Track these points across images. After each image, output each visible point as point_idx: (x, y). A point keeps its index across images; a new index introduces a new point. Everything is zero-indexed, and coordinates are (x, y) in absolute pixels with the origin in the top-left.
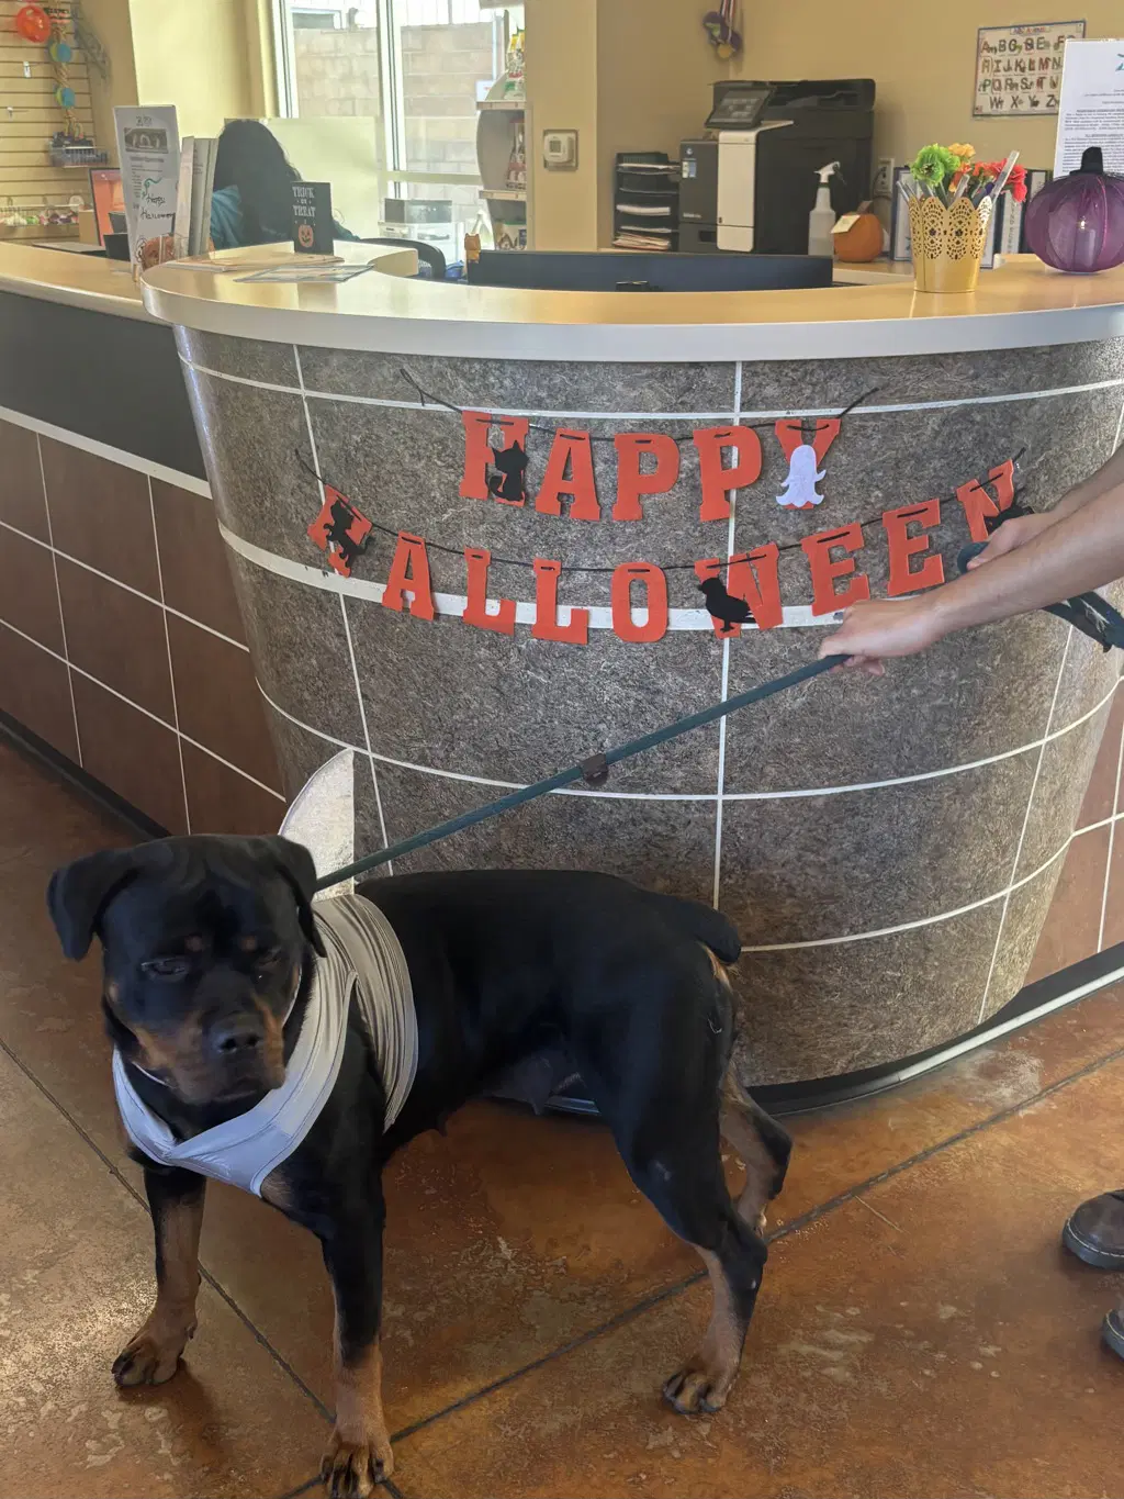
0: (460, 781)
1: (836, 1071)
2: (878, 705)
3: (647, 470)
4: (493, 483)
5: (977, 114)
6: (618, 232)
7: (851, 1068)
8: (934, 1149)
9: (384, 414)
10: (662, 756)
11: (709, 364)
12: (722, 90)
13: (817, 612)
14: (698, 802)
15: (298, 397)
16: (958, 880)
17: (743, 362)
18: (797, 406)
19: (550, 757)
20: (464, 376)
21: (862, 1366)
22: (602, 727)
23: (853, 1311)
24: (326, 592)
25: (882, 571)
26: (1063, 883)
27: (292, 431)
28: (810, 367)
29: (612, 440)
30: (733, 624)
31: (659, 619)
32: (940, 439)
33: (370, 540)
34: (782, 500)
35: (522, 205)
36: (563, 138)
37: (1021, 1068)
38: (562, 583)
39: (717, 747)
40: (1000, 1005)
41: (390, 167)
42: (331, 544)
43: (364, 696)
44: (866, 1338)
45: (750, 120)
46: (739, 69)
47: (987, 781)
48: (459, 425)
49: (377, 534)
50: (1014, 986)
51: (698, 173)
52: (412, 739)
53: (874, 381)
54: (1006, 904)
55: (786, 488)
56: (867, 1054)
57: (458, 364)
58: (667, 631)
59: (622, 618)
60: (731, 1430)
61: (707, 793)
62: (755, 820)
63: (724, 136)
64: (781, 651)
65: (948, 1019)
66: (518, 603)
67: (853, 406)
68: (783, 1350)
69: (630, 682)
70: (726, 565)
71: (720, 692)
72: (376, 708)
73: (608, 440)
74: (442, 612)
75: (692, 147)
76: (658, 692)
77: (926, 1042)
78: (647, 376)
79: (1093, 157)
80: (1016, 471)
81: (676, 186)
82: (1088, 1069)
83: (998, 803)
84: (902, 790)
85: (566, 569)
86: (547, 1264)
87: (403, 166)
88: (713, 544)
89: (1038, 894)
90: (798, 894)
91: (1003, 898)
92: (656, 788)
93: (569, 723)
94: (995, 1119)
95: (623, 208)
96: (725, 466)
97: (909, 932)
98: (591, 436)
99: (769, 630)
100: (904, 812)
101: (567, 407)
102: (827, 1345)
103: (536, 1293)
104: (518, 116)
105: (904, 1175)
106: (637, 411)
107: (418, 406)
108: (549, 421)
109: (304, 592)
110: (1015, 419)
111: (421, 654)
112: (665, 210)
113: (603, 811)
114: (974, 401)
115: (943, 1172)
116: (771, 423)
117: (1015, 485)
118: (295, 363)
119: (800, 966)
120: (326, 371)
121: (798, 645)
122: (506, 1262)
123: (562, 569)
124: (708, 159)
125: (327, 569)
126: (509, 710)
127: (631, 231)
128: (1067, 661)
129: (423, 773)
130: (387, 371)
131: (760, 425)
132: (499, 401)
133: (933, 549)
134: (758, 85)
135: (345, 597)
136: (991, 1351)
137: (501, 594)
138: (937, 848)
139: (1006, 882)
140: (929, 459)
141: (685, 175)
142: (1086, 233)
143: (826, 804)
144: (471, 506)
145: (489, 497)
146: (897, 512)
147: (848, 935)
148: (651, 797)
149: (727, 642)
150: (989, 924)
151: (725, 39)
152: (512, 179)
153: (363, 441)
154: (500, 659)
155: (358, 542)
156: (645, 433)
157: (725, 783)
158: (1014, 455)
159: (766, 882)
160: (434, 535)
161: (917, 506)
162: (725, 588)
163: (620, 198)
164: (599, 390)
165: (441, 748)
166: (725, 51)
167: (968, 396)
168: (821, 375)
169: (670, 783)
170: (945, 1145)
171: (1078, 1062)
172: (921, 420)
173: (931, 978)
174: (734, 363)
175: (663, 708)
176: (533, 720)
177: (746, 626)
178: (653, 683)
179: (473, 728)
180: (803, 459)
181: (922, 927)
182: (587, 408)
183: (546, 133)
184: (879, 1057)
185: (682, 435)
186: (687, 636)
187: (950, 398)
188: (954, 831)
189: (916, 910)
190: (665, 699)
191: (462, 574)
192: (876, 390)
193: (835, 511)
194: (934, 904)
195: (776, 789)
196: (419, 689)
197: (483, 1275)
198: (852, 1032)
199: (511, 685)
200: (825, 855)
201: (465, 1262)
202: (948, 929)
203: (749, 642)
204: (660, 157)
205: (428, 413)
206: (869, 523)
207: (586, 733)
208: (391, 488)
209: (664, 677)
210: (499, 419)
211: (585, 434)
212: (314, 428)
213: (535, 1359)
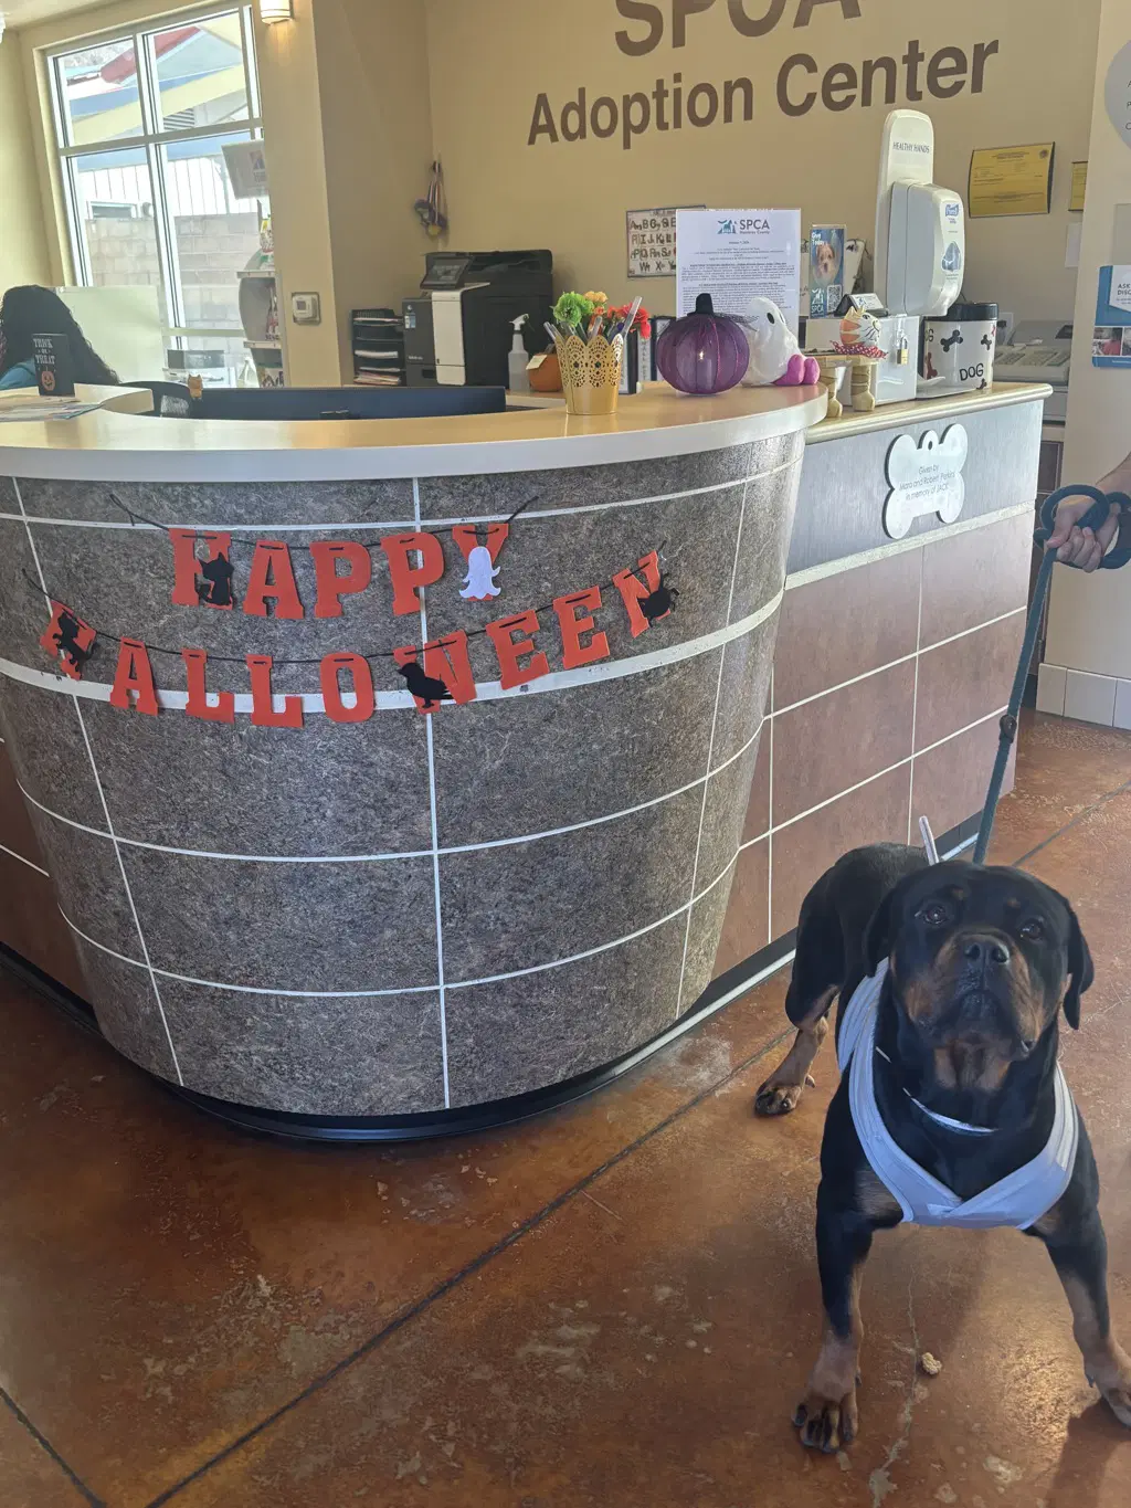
0: (197, 857)
1: (558, 1078)
2: (566, 759)
3: (342, 573)
4: (202, 591)
5: (631, 275)
6: (357, 372)
7: (571, 1075)
8: (645, 1137)
9: (99, 535)
10: (379, 820)
11: (389, 480)
12: (433, 259)
13: (505, 687)
14: (416, 858)
15: (21, 522)
16: (646, 902)
17: (419, 479)
18: (469, 514)
19: (277, 829)
20: (168, 498)
21: (592, 1360)
22: (323, 799)
23: (581, 1305)
24: (59, 694)
25: (557, 649)
26: (735, 891)
27: (18, 553)
28: (478, 481)
29: (308, 548)
30: (433, 701)
31: (367, 701)
32: (594, 535)
33: (95, 646)
34: (465, 594)
35: (278, 352)
36: (308, 299)
37: (715, 1052)
38: (274, 675)
39: (429, 808)
40: (693, 1000)
41: (172, 325)
42: (62, 651)
43: (103, 786)
44: (594, 1330)
45: (455, 282)
46: (446, 242)
47: (663, 815)
48: (167, 541)
49: (100, 640)
50: (703, 982)
51: (417, 324)
52: (149, 822)
53: (534, 490)
54: (689, 915)
55: (467, 584)
56: (584, 1060)
57: (159, 488)
58: (375, 711)
59: (333, 703)
60: (474, 1445)
61: (424, 850)
62: (468, 869)
63: (436, 295)
64: (478, 721)
65: (650, 1020)
66: (236, 696)
67: (519, 511)
68: (521, 1353)
69: (347, 759)
70: (421, 651)
71: (427, 760)
72: (114, 796)
73: (305, 548)
74: (167, 706)
75: (412, 304)
76: (371, 764)
77: (633, 1041)
78: (335, 493)
79: (704, 301)
80: (661, 560)
81: (401, 335)
82: (769, 1047)
83: (674, 833)
84: (592, 830)
85: (277, 662)
86: (304, 1296)
87: (183, 324)
88: (408, 633)
89: (715, 903)
90: (512, 930)
91: (686, 911)
92: (377, 849)
93: (291, 798)
94: (695, 1102)
95: (360, 353)
96: (412, 567)
97: (610, 950)
98: (289, 545)
99: (466, 705)
100: (596, 849)
101: (265, 522)
102: (561, 1343)
103: (293, 1328)
104: (270, 283)
105: (622, 1164)
106: (328, 523)
107: (128, 526)
108: (249, 534)
109: (42, 696)
110: (655, 517)
111: (151, 746)
112: (394, 354)
113: (330, 874)
114: (620, 504)
115: (653, 1158)
116: (448, 529)
117: (661, 571)
118: (14, 492)
119: (519, 992)
120: (43, 499)
121: (492, 715)
122: (264, 1300)
123: (273, 662)
124: (424, 313)
125: (60, 674)
126: (235, 790)
127: (366, 371)
128: (719, 711)
129: (163, 852)
130: (98, 497)
131: (439, 532)
132: (203, 518)
133: (598, 628)
134: (460, 255)
135: (79, 698)
136: (702, 1327)
137: (219, 687)
138: (627, 876)
139: (688, 898)
140: (587, 554)
141: (407, 326)
142: (704, 364)
143: (529, 849)
144: (185, 612)
145: (200, 603)
146: (565, 599)
147: (558, 959)
148: (373, 857)
149: (429, 716)
150: (677, 935)
151: (433, 221)
152: (270, 332)
153: (82, 559)
154: (224, 745)
155: (85, 650)
156: (338, 541)
157: (439, 839)
158: (658, 546)
159: (483, 921)
160: (154, 640)
161: (580, 593)
162: (422, 671)
163: (357, 345)
164: (292, 506)
165: (177, 828)
166: (434, 230)
167: (613, 500)
168: (487, 488)
169: (389, 844)
170: (654, 1132)
171: (761, 1040)
172: (577, 522)
173: (632, 987)
174: (411, 480)
175: (377, 778)
176: (259, 797)
177: (445, 702)
178: (367, 757)
179: (205, 808)
180: (479, 558)
181: (620, 945)
182: (282, 522)
183: (293, 295)
184: (594, 1061)
185: (371, 542)
186: (393, 714)
187: (600, 503)
188: (640, 860)
189: (614, 931)
190: (379, 771)
191: (182, 672)
192: (536, 498)
193: (512, 600)
194: (628, 924)
195: (484, 839)
196: (152, 777)
197: (243, 1317)
198: (569, 1043)
199: (236, 768)
200: (532, 894)
201: (227, 1306)
202: (643, 943)
203: (449, 716)
204: (388, 313)
205: (137, 532)
206: (542, 609)
207: (308, 806)
208: (110, 599)
209: (376, 751)
210: (203, 534)
211: (283, 544)
212: (37, 550)
213: (292, 1398)
